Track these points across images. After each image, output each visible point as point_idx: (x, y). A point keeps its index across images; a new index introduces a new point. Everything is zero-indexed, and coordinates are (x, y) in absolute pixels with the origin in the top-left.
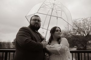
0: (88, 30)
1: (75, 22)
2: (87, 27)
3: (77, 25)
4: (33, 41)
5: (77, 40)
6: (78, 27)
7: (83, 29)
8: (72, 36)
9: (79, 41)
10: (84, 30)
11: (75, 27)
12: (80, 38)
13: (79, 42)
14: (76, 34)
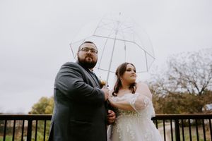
0: (203, 78)
1: (172, 62)
2: (201, 71)
3: (177, 68)
4: (87, 85)
5: (179, 103)
6: (181, 73)
7: (193, 77)
8: (168, 94)
9: (184, 105)
10: (195, 79)
11: (173, 72)
12: (185, 98)
13: (183, 108)
14: (176, 88)
